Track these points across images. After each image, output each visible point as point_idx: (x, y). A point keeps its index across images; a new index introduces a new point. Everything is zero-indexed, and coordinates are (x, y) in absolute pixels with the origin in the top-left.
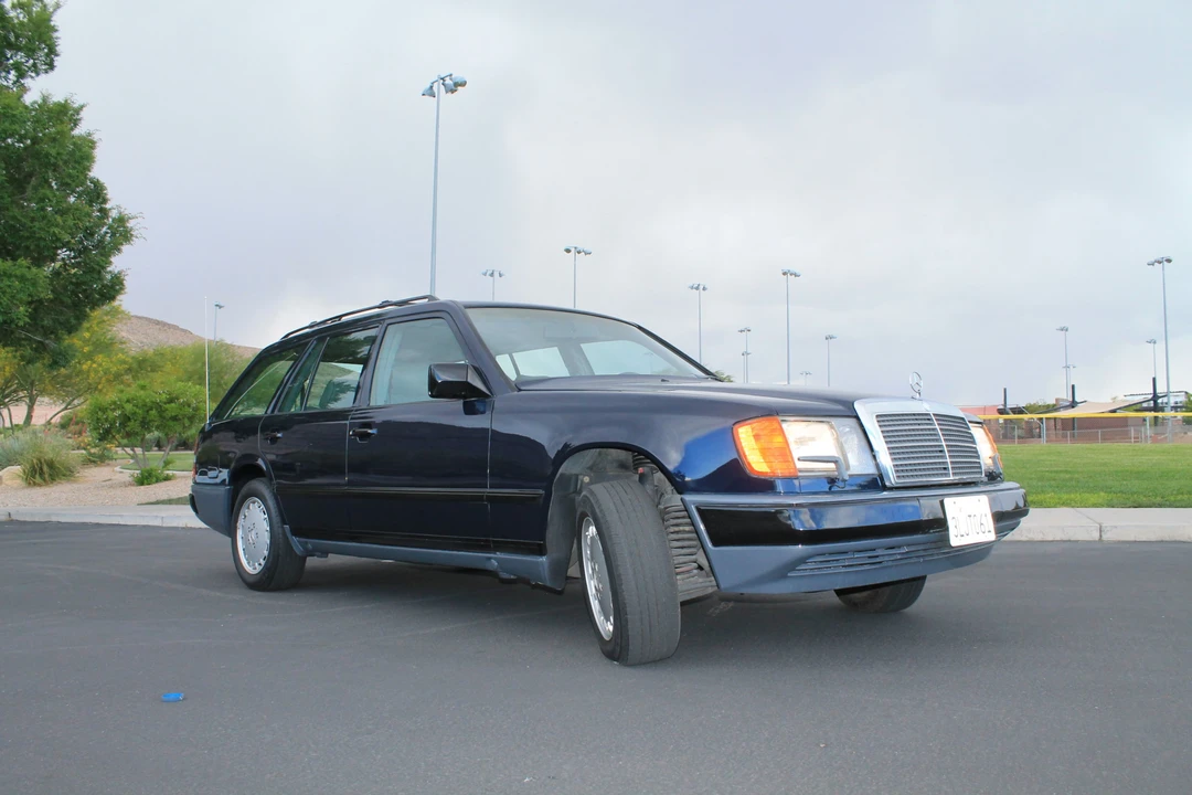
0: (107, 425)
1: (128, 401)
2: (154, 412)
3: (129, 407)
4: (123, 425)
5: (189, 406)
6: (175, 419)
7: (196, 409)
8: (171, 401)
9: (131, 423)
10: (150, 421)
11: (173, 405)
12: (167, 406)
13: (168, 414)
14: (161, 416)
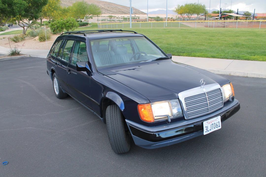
0: (54, 29)
1: (58, 23)
2: (64, 25)
3: (58, 24)
4: (57, 28)
5: (71, 23)
6: (68, 26)
7: (73, 24)
8: (67, 22)
9: (59, 28)
10: (63, 27)
11: (68, 23)
12: (67, 24)
13: (67, 26)
14: (65, 26)
